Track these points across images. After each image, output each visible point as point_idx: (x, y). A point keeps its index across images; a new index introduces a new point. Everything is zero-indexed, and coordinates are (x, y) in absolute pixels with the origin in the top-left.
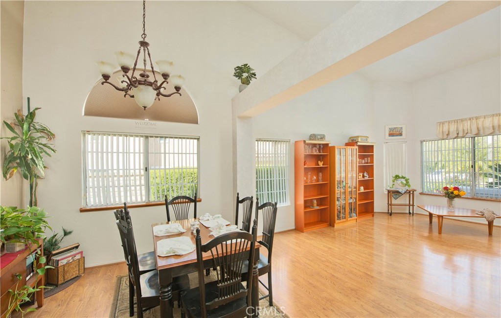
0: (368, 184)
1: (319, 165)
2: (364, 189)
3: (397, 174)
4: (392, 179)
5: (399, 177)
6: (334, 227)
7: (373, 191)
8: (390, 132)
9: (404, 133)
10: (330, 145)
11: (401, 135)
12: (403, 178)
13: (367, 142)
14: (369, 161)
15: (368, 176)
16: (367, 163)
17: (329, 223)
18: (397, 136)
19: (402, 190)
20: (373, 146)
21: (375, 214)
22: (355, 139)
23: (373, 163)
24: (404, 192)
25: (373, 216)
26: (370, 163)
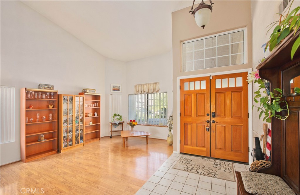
0: (96, 120)
1: (49, 108)
2: (93, 123)
3: (115, 113)
4: (112, 116)
5: (117, 115)
6: (61, 153)
7: (100, 124)
8: (113, 88)
9: (120, 90)
10: (58, 93)
11: (119, 90)
12: (119, 115)
13: (95, 93)
14: (97, 105)
15: (97, 115)
16: (96, 106)
17: (57, 151)
18: (117, 91)
19: (117, 122)
20: (100, 96)
21: (101, 139)
22: (85, 90)
23: (100, 107)
24: (118, 123)
25: (100, 140)
26: (98, 107)
